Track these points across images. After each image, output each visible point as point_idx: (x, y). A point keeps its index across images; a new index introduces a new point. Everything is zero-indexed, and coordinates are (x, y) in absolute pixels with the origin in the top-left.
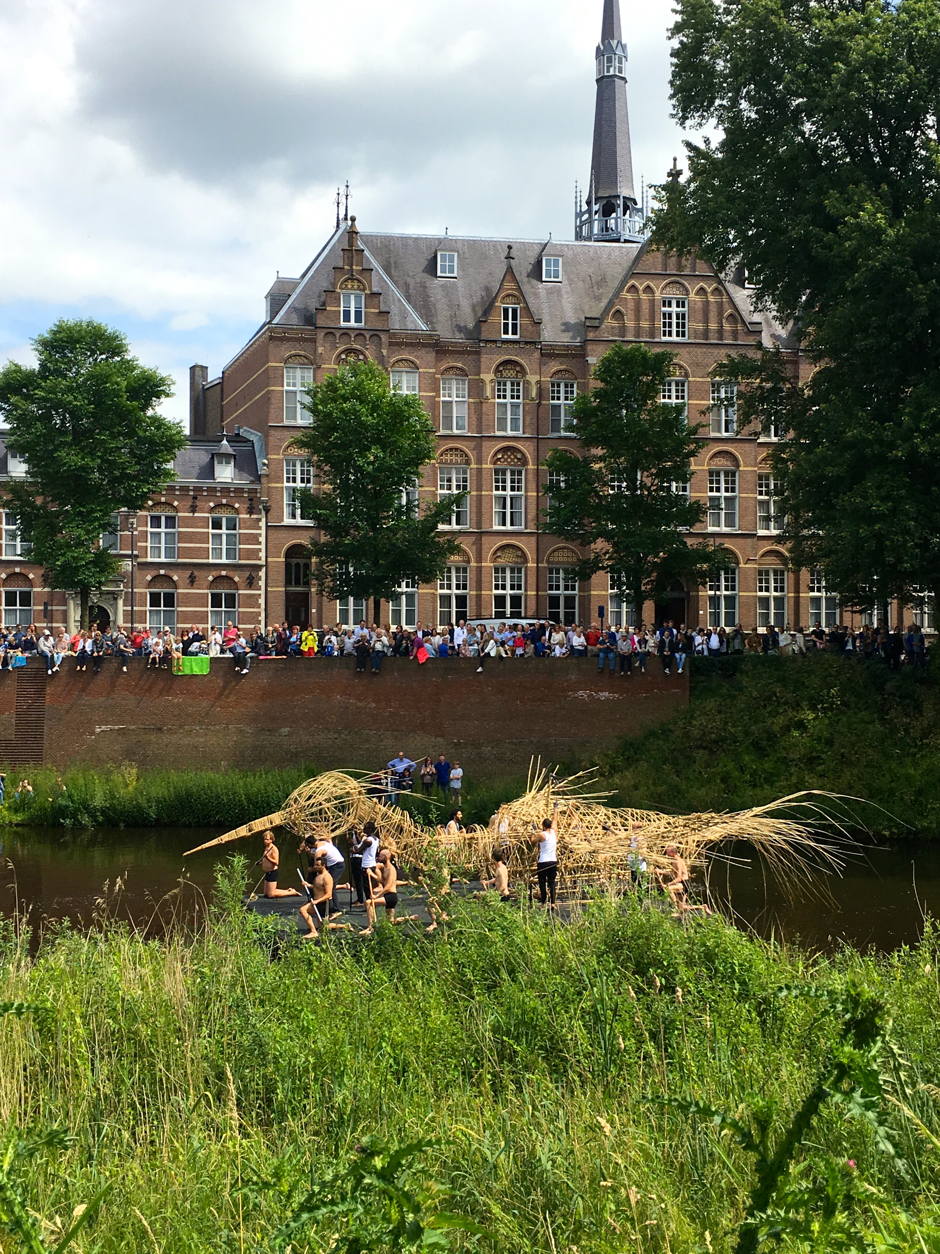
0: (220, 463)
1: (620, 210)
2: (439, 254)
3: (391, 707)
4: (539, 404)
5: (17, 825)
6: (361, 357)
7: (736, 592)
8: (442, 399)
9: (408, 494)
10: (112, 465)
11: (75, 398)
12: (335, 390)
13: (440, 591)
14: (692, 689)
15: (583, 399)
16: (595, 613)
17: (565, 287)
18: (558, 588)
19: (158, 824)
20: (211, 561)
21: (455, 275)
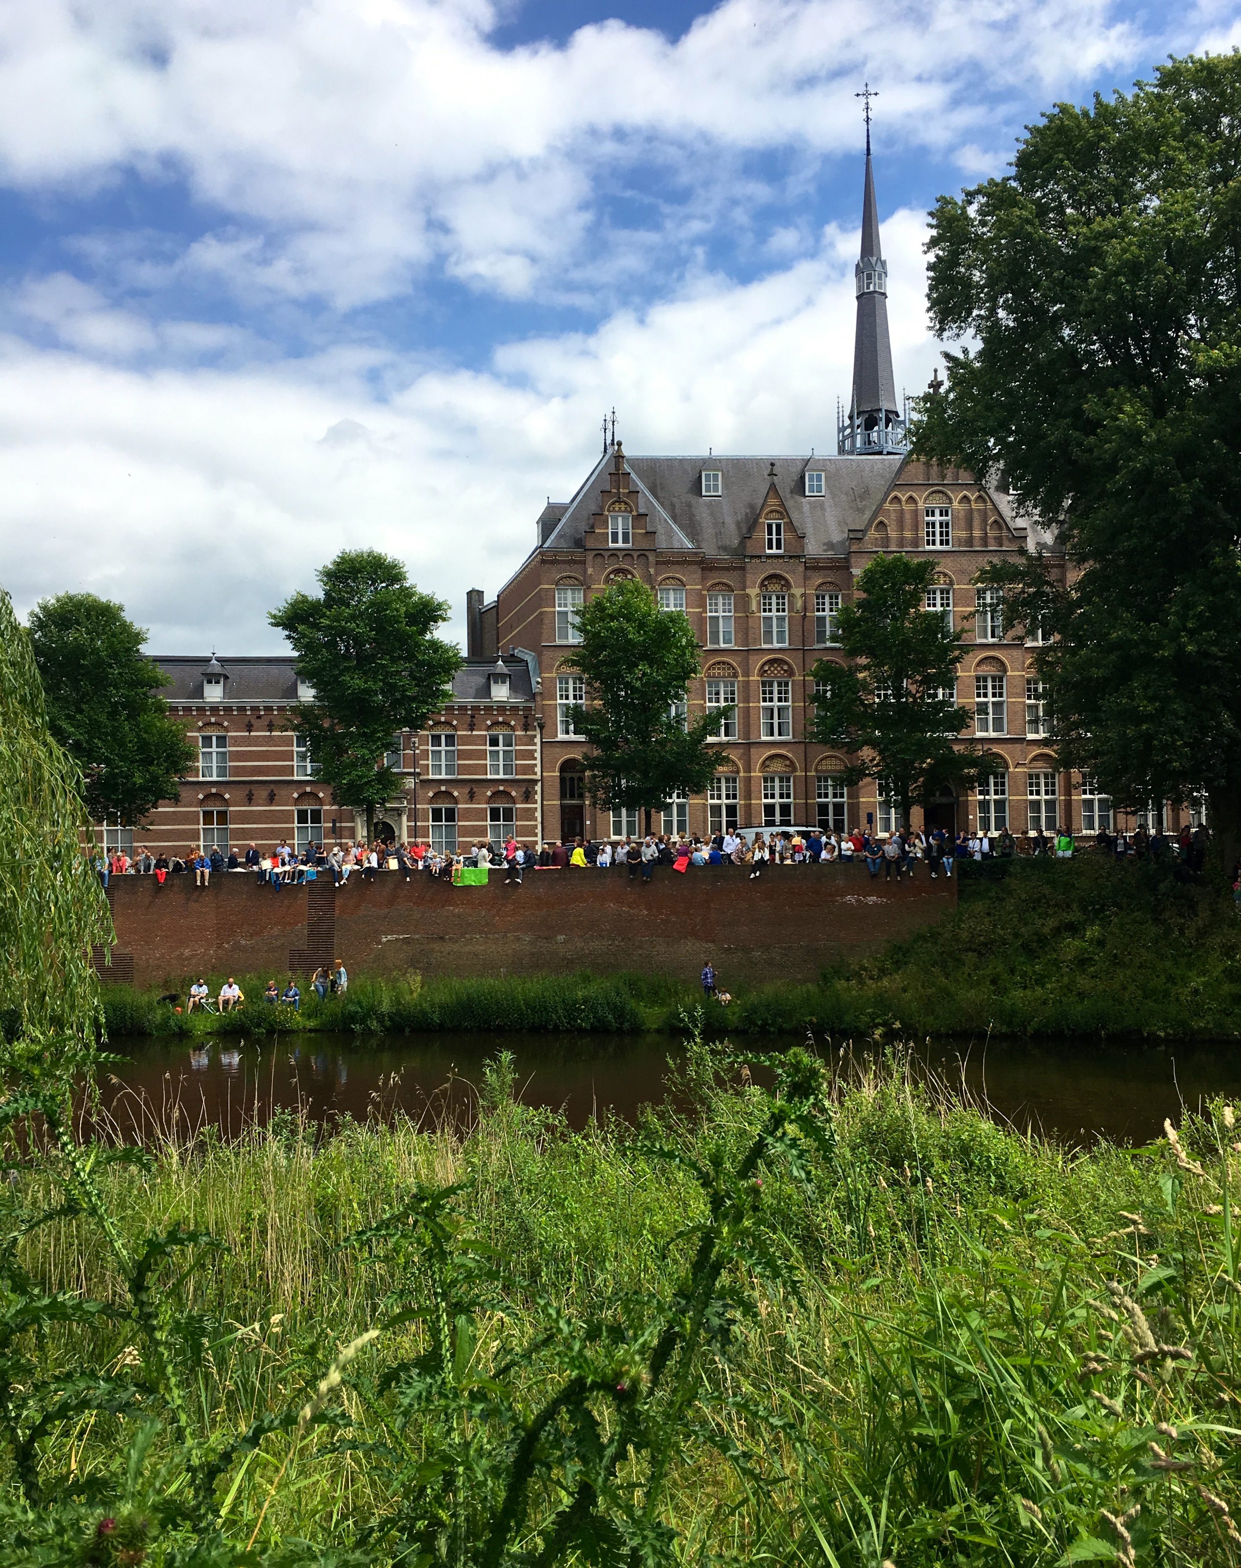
0: (496, 682)
1: (882, 423)
2: (703, 474)
3: (662, 914)
4: (804, 617)
5: (310, 1031)
6: (629, 577)
7: (1006, 796)
8: (709, 614)
9: (677, 707)
10: (393, 687)
11: (358, 626)
12: (603, 609)
13: (710, 801)
14: (961, 892)
15: (846, 610)
16: (863, 820)
17: (828, 501)
18: (826, 796)
19: (441, 1029)
20: (489, 777)
21: (720, 493)
